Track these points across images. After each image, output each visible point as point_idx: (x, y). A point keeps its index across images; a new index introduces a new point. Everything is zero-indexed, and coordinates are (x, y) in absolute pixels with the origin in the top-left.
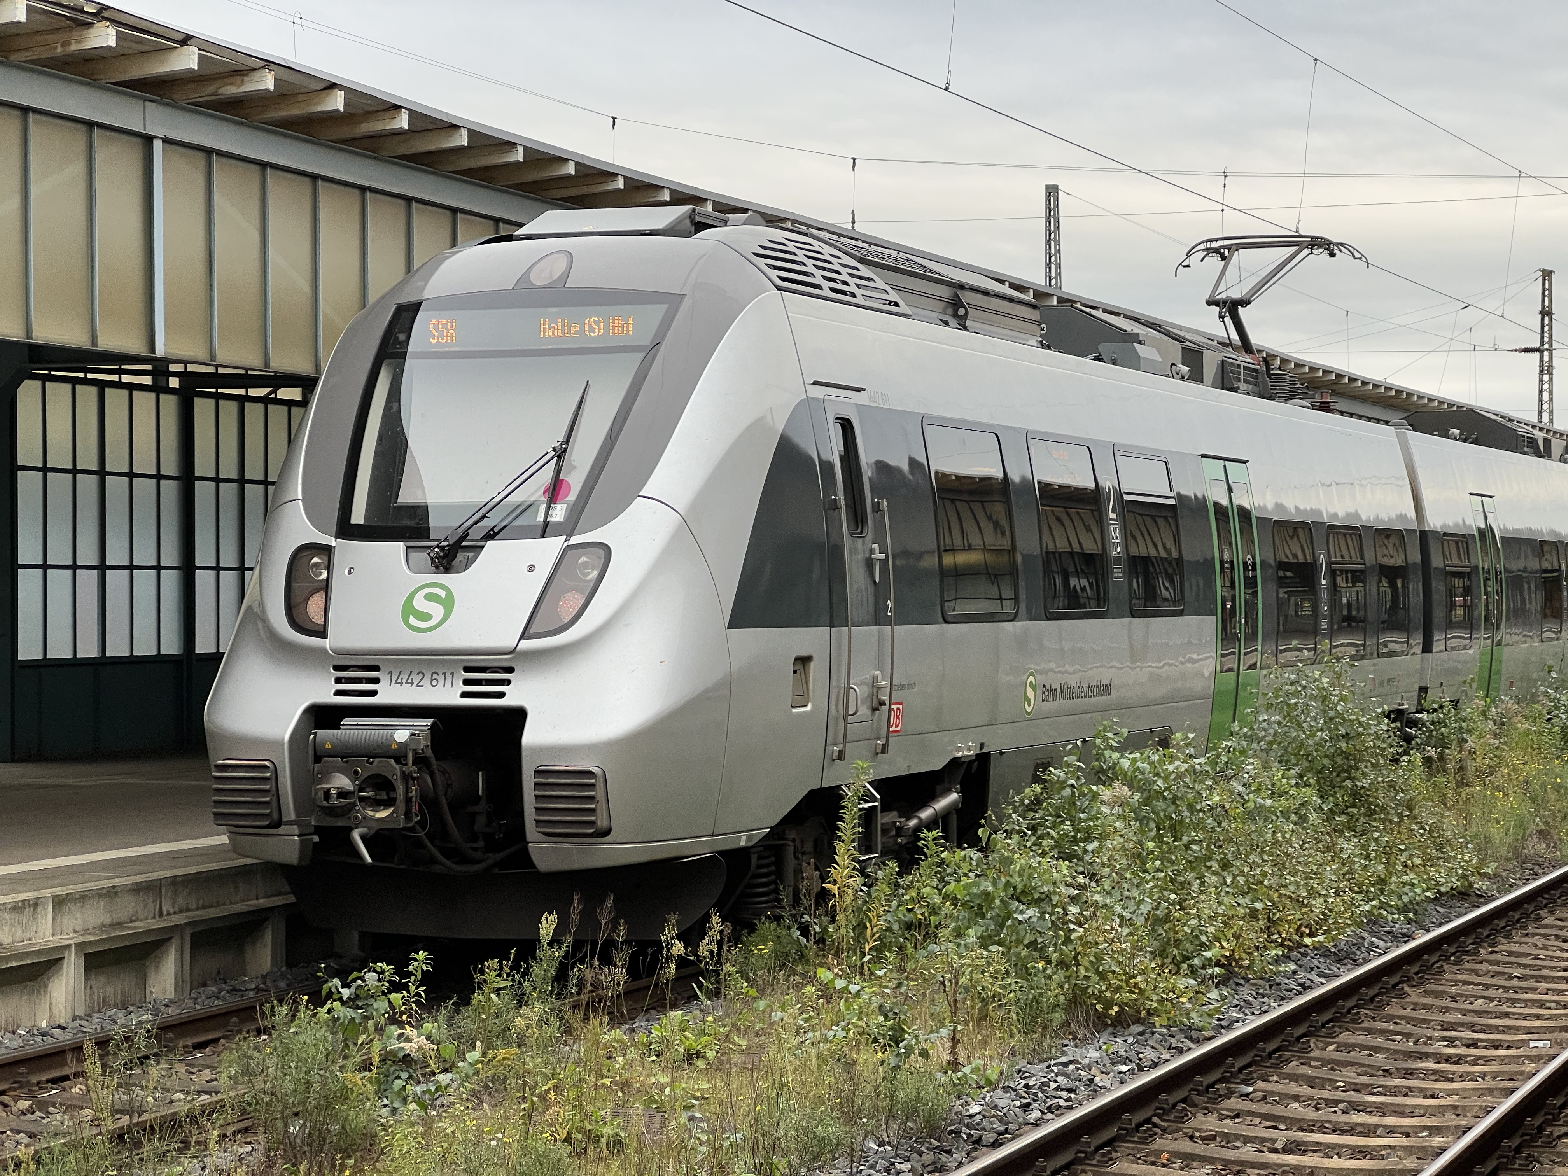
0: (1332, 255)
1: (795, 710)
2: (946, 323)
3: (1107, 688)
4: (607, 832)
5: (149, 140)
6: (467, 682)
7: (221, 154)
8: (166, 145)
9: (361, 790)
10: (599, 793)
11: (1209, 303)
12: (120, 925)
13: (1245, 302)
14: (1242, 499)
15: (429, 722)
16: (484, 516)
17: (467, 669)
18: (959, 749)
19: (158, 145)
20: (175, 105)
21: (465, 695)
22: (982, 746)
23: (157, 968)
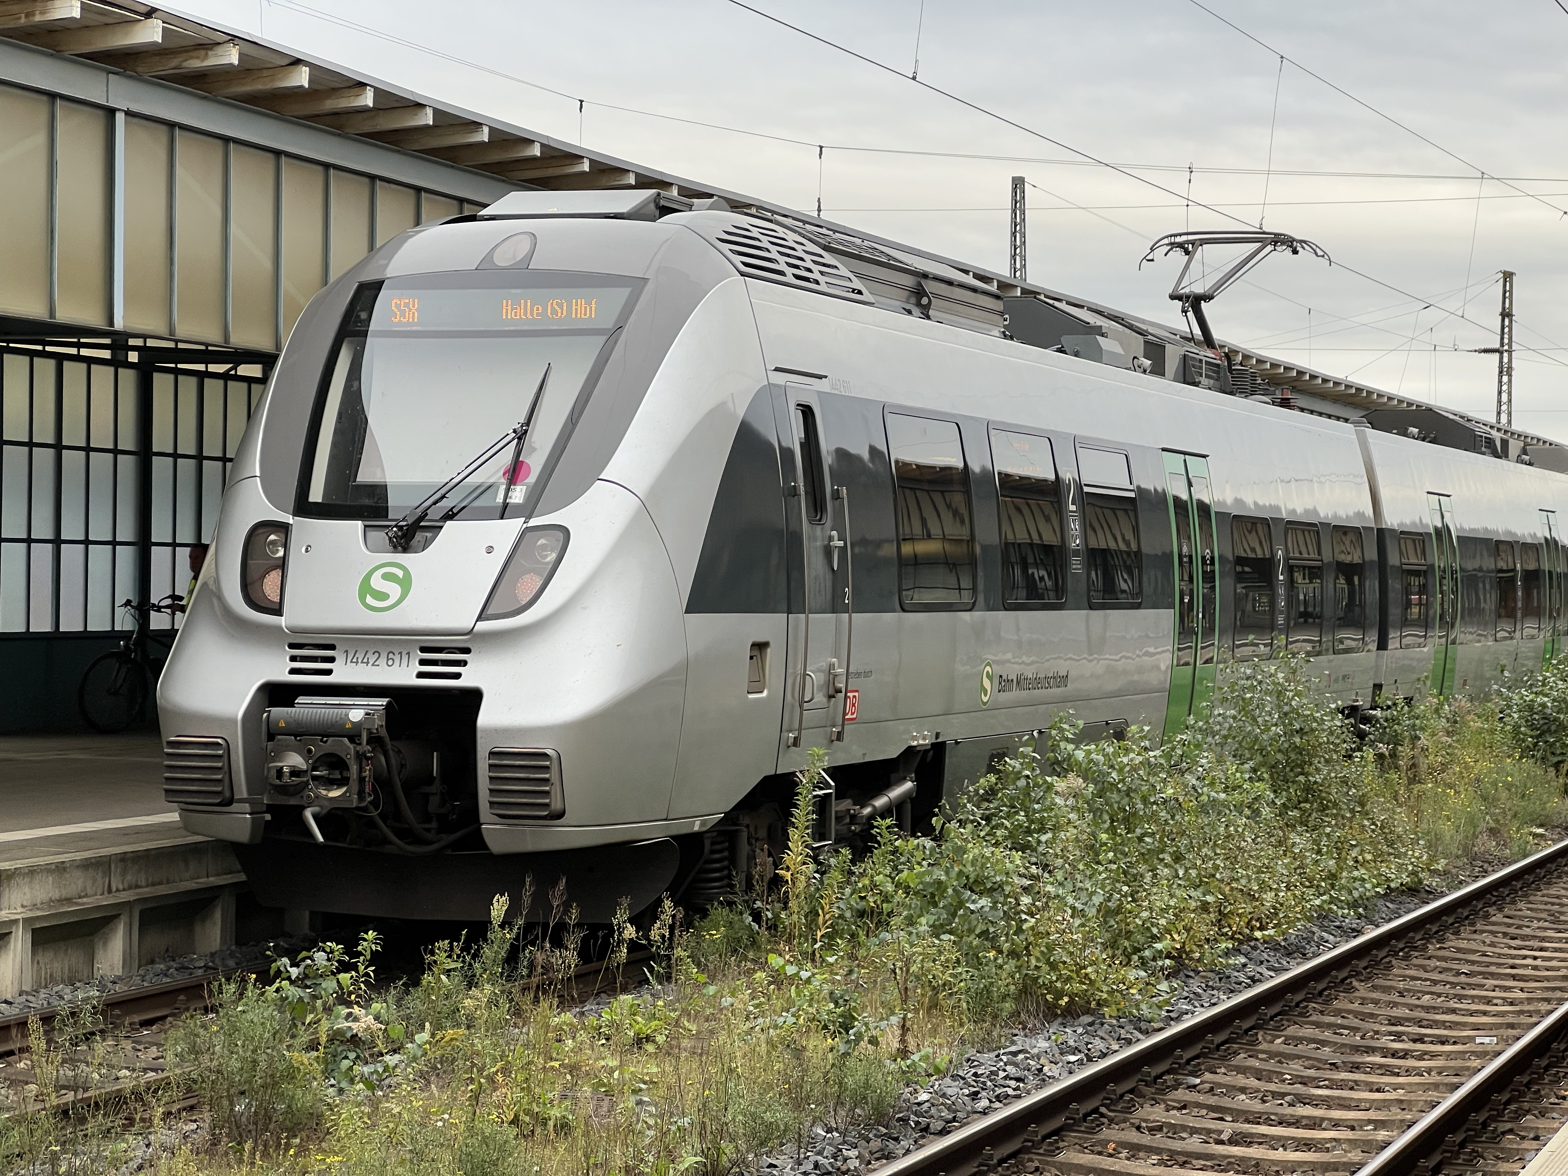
0: (1295, 252)
1: (751, 696)
2: (909, 312)
3: (1062, 680)
4: (561, 815)
5: (111, 112)
6: (423, 662)
7: (184, 127)
8: (130, 119)
9: (314, 769)
10: (554, 775)
11: (1173, 297)
12: (68, 900)
13: (1208, 297)
14: (1202, 494)
15: (384, 701)
16: (443, 497)
17: (424, 650)
18: (914, 738)
19: (120, 117)
20: (138, 78)
21: (421, 675)
22: (937, 735)
23: (105, 944)
